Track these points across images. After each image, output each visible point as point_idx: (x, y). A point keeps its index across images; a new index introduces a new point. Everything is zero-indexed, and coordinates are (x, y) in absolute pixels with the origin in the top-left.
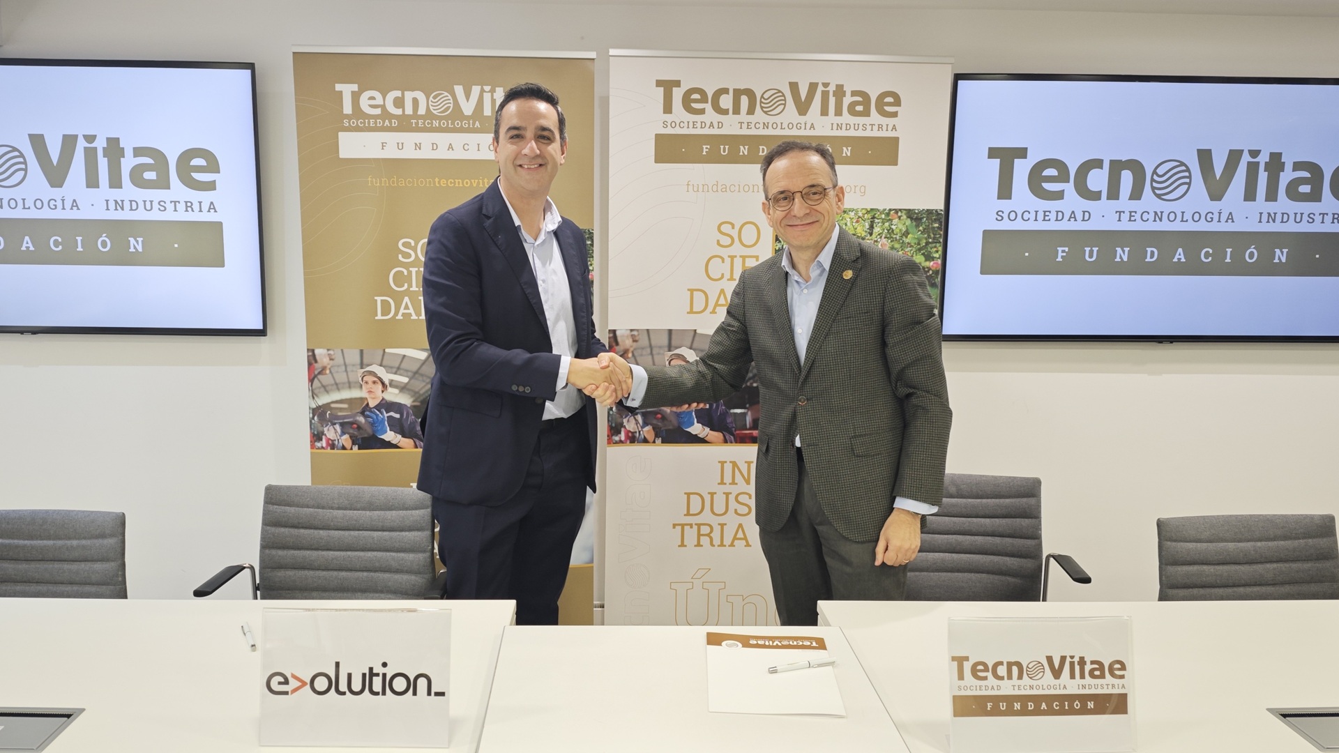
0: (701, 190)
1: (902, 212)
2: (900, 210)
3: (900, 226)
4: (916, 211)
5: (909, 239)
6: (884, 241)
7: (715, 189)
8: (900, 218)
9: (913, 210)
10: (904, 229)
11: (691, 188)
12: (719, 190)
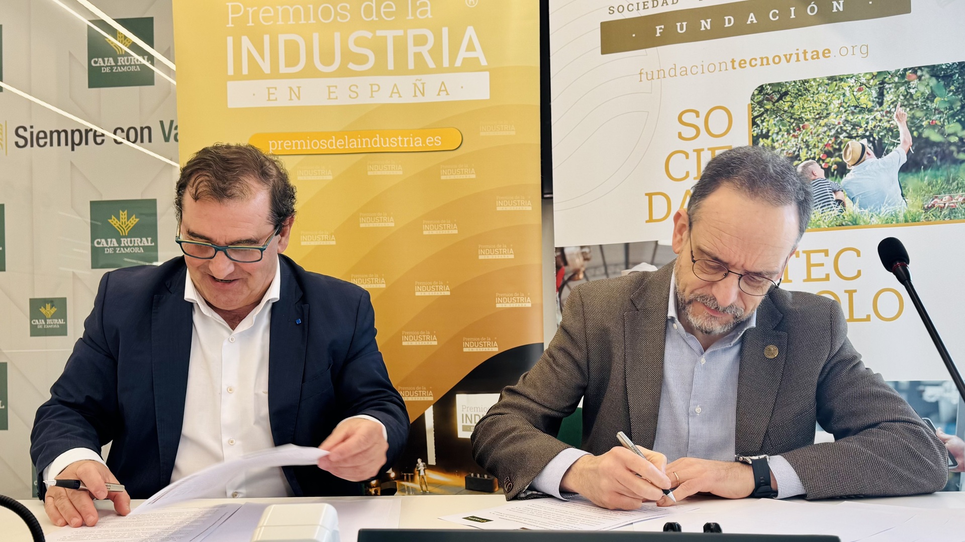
0: (656, 76)
1: (922, 71)
2: (920, 68)
3: (922, 88)
4: (944, 67)
5: (937, 103)
6: (900, 110)
7: (672, 73)
8: (920, 78)
9: (938, 65)
10: (928, 92)
11: (644, 76)
12: (678, 73)
